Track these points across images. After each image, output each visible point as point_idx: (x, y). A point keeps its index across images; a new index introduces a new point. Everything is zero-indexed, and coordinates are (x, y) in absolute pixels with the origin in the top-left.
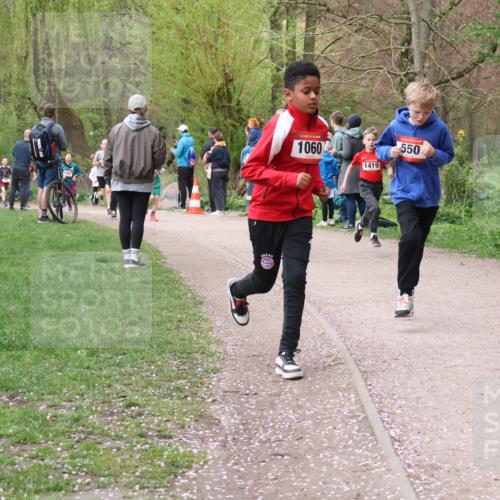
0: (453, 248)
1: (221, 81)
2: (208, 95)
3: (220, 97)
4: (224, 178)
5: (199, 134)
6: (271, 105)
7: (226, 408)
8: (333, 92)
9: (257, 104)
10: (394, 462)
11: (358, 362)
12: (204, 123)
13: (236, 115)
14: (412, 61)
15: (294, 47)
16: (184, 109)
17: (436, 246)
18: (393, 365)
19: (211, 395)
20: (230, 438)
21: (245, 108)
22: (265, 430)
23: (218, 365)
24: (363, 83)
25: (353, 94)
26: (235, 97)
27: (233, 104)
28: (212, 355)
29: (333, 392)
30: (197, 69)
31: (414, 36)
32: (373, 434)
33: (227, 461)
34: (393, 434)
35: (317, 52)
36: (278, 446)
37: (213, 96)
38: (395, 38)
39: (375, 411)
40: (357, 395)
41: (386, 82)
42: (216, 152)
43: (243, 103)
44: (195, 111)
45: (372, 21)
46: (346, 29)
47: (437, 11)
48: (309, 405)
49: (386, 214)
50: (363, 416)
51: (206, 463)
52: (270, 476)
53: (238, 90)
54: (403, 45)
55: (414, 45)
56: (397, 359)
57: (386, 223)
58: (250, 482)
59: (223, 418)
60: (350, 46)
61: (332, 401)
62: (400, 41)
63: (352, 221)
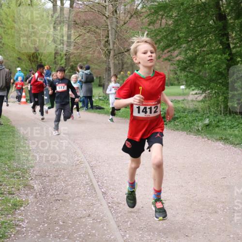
0: (126, 117)
2: (28, 56)
3: (33, 57)
5: (25, 72)
6: (54, 61)
7: (37, 182)
8: (79, 56)
9: (48, 60)
10: (104, 202)
11: (89, 163)
12: (27, 67)
14: (109, 44)
16: (19, 62)
17: (120, 117)
18: (103, 164)
19: (30, 177)
20: (38, 194)
21: (43, 62)
22: (52, 190)
23: (33, 165)
24: (91, 52)
25: (87, 57)
26: (39, 57)
27: (39, 60)
29: (79, 175)
31: (110, 35)
32: (95, 191)
33: (36, 203)
34: (103, 190)
35: (72, 40)
36: (57, 197)
37: (30, 56)
38: (103, 35)
39: (96, 182)
41: (99, 52)
43: (42, 60)
44: (23, 63)
45: (94, 28)
46: (84, 31)
47: (119, 25)
48: (70, 180)
49: (100, 104)
50: (91, 184)
51: (28, 204)
52: (54, 208)
53: (40, 55)
54: (106, 38)
55: (110, 38)
56: (104, 161)
57: (100, 108)
58: (46, 211)
59: (35, 186)
60: (85, 38)
61: (79, 178)
62: (104, 37)
63: (87, 107)
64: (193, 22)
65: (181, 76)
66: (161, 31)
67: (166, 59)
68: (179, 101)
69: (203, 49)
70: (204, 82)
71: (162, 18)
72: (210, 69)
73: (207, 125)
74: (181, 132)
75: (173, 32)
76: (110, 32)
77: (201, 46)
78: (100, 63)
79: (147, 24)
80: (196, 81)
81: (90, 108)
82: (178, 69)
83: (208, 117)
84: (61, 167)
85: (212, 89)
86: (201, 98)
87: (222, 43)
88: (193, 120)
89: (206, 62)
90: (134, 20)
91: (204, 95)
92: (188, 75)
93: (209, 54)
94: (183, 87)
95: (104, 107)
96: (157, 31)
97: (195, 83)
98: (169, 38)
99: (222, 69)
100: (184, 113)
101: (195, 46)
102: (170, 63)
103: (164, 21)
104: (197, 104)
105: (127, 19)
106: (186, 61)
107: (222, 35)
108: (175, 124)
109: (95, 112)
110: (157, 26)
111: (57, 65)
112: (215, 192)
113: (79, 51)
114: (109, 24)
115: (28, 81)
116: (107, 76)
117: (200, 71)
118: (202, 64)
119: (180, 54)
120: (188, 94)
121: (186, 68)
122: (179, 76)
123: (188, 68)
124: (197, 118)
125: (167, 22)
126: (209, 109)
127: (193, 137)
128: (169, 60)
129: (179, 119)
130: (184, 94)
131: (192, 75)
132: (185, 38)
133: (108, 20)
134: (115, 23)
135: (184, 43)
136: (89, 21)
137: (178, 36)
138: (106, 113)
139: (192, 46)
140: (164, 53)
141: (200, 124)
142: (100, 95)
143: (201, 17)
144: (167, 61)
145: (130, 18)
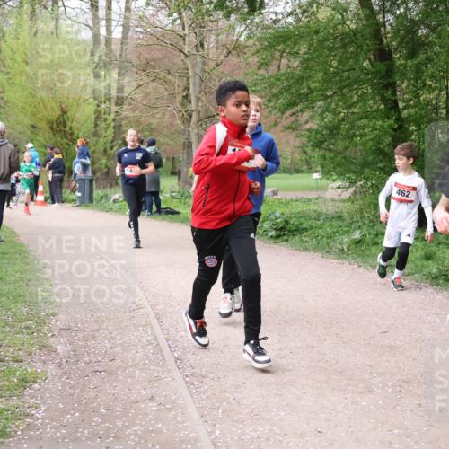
1: (58, 113)
2: (49, 122)
3: (57, 124)
4: (61, 180)
5: (43, 150)
6: (94, 130)
7: (62, 340)
8: (137, 122)
9: (84, 130)
10: (178, 375)
11: (153, 307)
12: (47, 142)
13: (69, 137)
14: (190, 102)
15: (110, 91)
16: (32, 132)
18: (177, 309)
19: (51, 331)
20: (64, 360)
21: (76, 132)
22: (89, 354)
23: (56, 311)
24: (158, 116)
25: (151, 124)
26: (69, 124)
27: (67, 129)
28: (52, 303)
29: (136, 328)
30: (41, 104)
31: (191, 85)
32: (163, 356)
33: (62, 376)
34: (176, 355)
35: (126, 95)
36: (97, 366)
37: (53, 123)
38: (178, 86)
39: (164, 340)
40: (152, 329)
41: (173, 116)
42: (55, 163)
43: (74, 128)
44: (40, 134)
45: (163, 74)
46: (145, 79)
47: (207, 69)
48: (118, 337)
49: (173, 205)
50: (156, 343)
51: (46, 378)
52: (92, 386)
53: (70, 119)
54: (184, 91)
55: (191, 91)
56: (179, 304)
57: (173, 212)
58: (78, 391)
59: (59, 347)
60: (148, 90)
61: (135, 334)
62: (182, 88)
63: (150, 210)
64: (335, 64)
65: (314, 157)
66: (279, 80)
67: (289, 128)
68: (310, 200)
69: (351, 111)
70: (353, 167)
71: (281, 56)
72: (364, 144)
73: (358, 242)
74: (312, 253)
75: (300, 80)
76: (191, 81)
77: (348, 104)
78: (174, 133)
79: (256, 67)
80: (339, 165)
81: (155, 212)
82: (309, 145)
83: (359, 228)
84: (103, 314)
85: (366, 179)
86: (347, 194)
87: (383, 100)
88: (334, 233)
89: (357, 133)
90: (234, 59)
91: (352, 190)
92: (325, 156)
93: (361, 119)
94: (316, 176)
95: (180, 211)
96: (272, 80)
97: (338, 169)
98: (293, 90)
99: (385, 144)
100: (319, 220)
101: (337, 105)
102: (294, 134)
103: (284, 61)
104: (341, 205)
105: (222, 57)
106: (322, 130)
107: (384, 86)
108: (302, 240)
109: (163, 219)
110: (273, 69)
111: (100, 137)
112: (369, 357)
113: (136, 113)
114: (189, 66)
115: (48, 165)
116: (185, 157)
117: (346, 148)
118: (350, 137)
119: (312, 118)
120: (325, 189)
121: (322, 143)
122: (310, 157)
123: (326, 143)
124: (339, 229)
125: (289, 64)
126: (362, 213)
127: (332, 262)
128: (294, 129)
129: (310, 232)
130: (318, 188)
131: (332, 155)
132: (321, 90)
133: (188, 59)
134: (200, 65)
135: (319, 100)
136: (155, 61)
137: (309, 88)
138: (183, 222)
139: (333, 106)
140: (284, 116)
141: (346, 239)
142: (174, 190)
143: (349, 55)
144: (290, 130)
145: (226, 57)
